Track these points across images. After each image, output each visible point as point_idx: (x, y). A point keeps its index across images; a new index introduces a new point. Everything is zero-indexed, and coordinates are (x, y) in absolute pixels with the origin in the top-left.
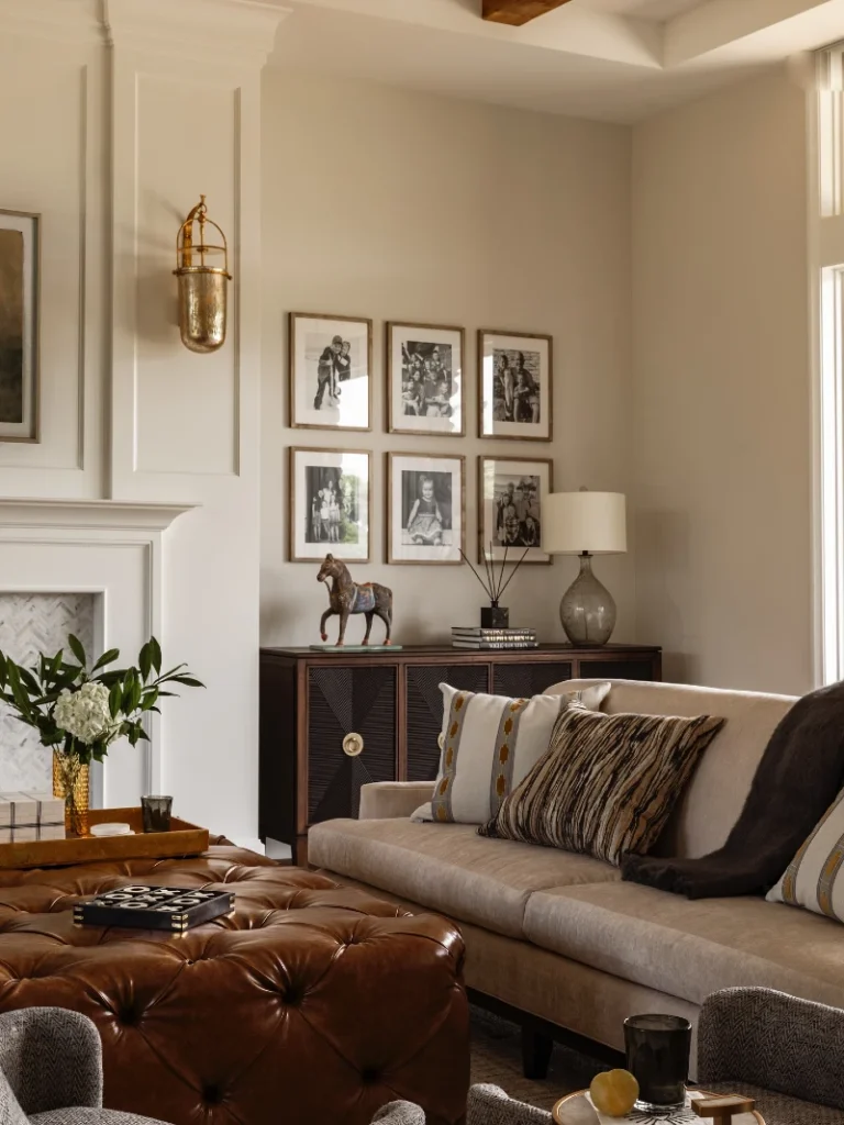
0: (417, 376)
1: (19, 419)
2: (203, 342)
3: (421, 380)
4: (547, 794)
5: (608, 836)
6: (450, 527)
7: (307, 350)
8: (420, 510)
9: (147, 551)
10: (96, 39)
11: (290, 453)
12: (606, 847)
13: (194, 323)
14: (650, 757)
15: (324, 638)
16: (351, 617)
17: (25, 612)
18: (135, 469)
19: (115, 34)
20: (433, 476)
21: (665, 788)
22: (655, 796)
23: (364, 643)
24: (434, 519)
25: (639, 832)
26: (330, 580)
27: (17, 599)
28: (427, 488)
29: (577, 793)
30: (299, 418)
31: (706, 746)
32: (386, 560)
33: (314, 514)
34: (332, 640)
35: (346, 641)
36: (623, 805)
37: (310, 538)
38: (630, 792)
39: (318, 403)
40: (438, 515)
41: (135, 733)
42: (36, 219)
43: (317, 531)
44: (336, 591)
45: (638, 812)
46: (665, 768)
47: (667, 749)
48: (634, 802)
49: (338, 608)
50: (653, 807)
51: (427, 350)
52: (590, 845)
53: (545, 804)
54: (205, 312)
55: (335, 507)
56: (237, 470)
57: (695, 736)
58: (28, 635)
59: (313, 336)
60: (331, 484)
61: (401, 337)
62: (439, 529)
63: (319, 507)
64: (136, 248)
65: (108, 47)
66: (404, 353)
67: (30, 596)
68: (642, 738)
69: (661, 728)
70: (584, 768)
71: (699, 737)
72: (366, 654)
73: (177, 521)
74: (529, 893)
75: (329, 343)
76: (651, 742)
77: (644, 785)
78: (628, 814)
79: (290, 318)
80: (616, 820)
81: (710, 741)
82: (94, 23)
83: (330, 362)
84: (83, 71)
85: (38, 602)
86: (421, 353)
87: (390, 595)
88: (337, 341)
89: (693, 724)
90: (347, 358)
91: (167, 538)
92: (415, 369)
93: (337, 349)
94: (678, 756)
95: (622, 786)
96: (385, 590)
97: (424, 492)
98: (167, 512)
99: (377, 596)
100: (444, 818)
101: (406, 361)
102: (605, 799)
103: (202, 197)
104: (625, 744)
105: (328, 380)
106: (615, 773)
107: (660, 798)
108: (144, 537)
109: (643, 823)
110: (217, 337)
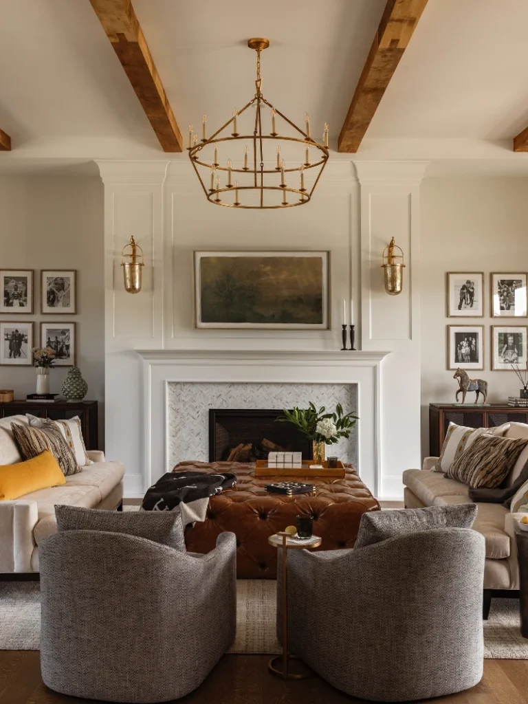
0: (505, 294)
1: (321, 323)
2: (393, 291)
3: (507, 296)
4: (460, 464)
5: (474, 480)
6: (521, 355)
7: (455, 286)
8: (507, 349)
9: (375, 369)
10: (354, 184)
11: (448, 328)
12: (473, 484)
13: (390, 285)
14: (496, 453)
15: (457, 400)
16: (468, 393)
17: (331, 390)
18: (370, 338)
19: (361, 182)
20: (512, 335)
21: (502, 464)
22: (496, 467)
23: (475, 403)
24: (514, 352)
25: (487, 480)
26: (459, 378)
27: (328, 386)
28: (510, 340)
29: (468, 464)
30: (451, 314)
31: (521, 451)
32: (492, 369)
33: (458, 351)
34: (460, 401)
35: (466, 402)
36: (482, 469)
37: (457, 360)
38: (486, 465)
39: (460, 307)
40: (516, 350)
41: (346, 435)
42: (329, 253)
43: (460, 357)
44: (461, 383)
45: (488, 473)
46: (502, 457)
47: (503, 450)
48: (487, 469)
49: (462, 390)
50: (496, 472)
51: (510, 283)
52: (469, 483)
53: (459, 467)
54: (393, 280)
55: (468, 349)
56: (411, 338)
57: (515, 446)
58: (332, 398)
59: (457, 281)
60: (466, 339)
61: (497, 278)
62: (516, 356)
63: (461, 349)
64: (370, 257)
65: (359, 186)
66: (499, 285)
67: (332, 385)
68: (494, 445)
69: (503, 442)
70: (473, 454)
71: (517, 447)
72: (477, 408)
73: (385, 358)
74: (436, 497)
75: (465, 283)
76: (498, 447)
77: (492, 463)
78: (484, 472)
79: (447, 275)
80: (478, 475)
81: (523, 448)
82: (354, 178)
83: (465, 291)
84: (350, 195)
85: (336, 387)
86: (507, 284)
87: (486, 384)
88: (468, 282)
89: (515, 441)
90: (473, 288)
91: (382, 363)
92: (504, 291)
93: (468, 285)
94: (508, 453)
95: (483, 463)
96: (483, 382)
97: (509, 341)
98: (380, 355)
99: (479, 385)
100: (439, 471)
101: (500, 288)
102: (476, 467)
103: (393, 238)
104: (489, 447)
105: (464, 298)
106: (482, 458)
107: (499, 468)
108: (373, 363)
109: (490, 477)
110: (398, 289)
